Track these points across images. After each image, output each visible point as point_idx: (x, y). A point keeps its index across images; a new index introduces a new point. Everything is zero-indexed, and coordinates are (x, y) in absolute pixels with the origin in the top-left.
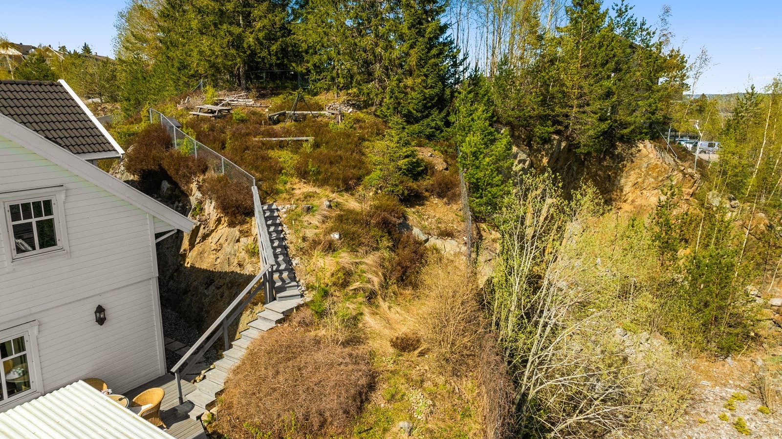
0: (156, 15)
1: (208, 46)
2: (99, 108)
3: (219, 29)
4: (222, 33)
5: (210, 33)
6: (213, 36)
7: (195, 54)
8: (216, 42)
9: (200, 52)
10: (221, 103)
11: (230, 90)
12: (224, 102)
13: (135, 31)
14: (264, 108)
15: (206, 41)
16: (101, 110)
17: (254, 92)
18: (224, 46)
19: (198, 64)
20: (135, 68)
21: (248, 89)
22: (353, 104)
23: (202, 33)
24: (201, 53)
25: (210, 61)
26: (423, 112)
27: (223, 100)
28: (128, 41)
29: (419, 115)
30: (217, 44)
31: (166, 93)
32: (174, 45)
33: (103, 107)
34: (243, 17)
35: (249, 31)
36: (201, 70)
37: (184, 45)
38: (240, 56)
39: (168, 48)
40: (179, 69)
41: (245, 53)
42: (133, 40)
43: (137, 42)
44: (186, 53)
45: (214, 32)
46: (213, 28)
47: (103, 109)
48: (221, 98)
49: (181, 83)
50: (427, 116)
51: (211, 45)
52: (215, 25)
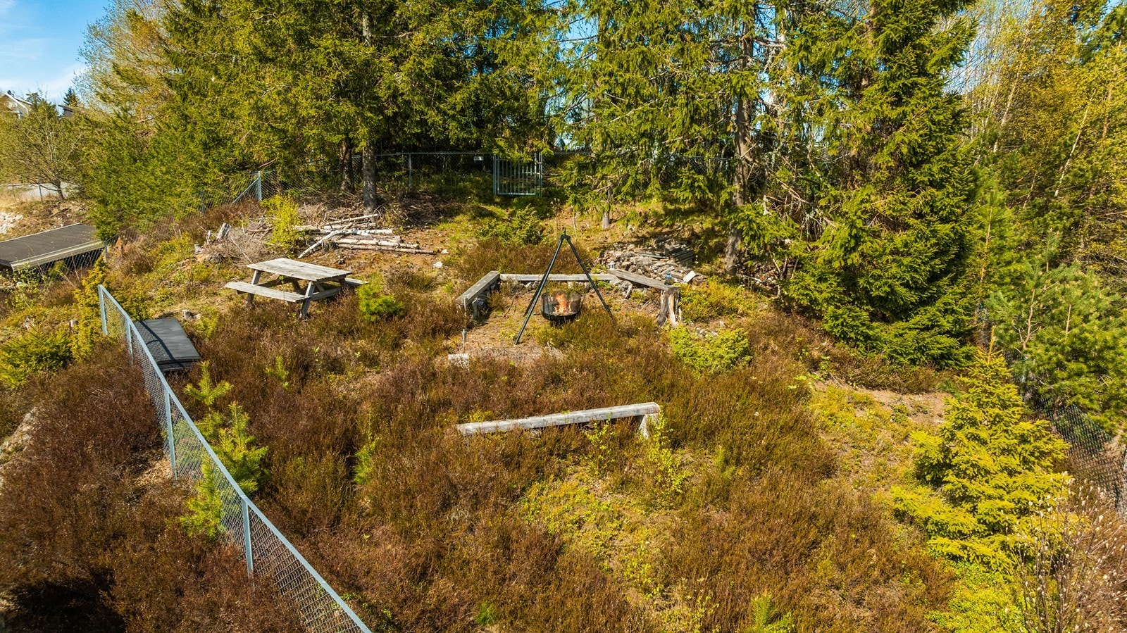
0: (164, 33)
1: (279, 93)
2: (55, 211)
3: (312, 46)
4: (320, 59)
5: (285, 59)
6: (294, 66)
7: (244, 110)
8: (302, 84)
9: (258, 108)
10: (312, 241)
11: (334, 204)
12: (321, 240)
13: (123, 64)
14: (429, 258)
15: (273, 82)
16: (57, 215)
17: (396, 211)
18: (325, 92)
19: (250, 138)
20: (119, 137)
21: (379, 203)
22: (675, 251)
23: (264, 59)
24: (259, 110)
25: (284, 131)
26: (923, 290)
27: (317, 232)
28: (107, 84)
29: (913, 297)
30: (305, 88)
31: (174, 202)
32: (196, 90)
33: (62, 208)
34: (371, 19)
35: (391, 54)
36: (259, 153)
37: (219, 93)
38: (366, 120)
39: (185, 98)
40: (206, 146)
41: (380, 110)
42: (118, 81)
43: (125, 85)
44: (222, 110)
45: (297, 57)
46: (291, 44)
47: (62, 214)
48: (310, 227)
49: (209, 178)
50: (931, 301)
51: (287, 90)
52: (301, 38)
